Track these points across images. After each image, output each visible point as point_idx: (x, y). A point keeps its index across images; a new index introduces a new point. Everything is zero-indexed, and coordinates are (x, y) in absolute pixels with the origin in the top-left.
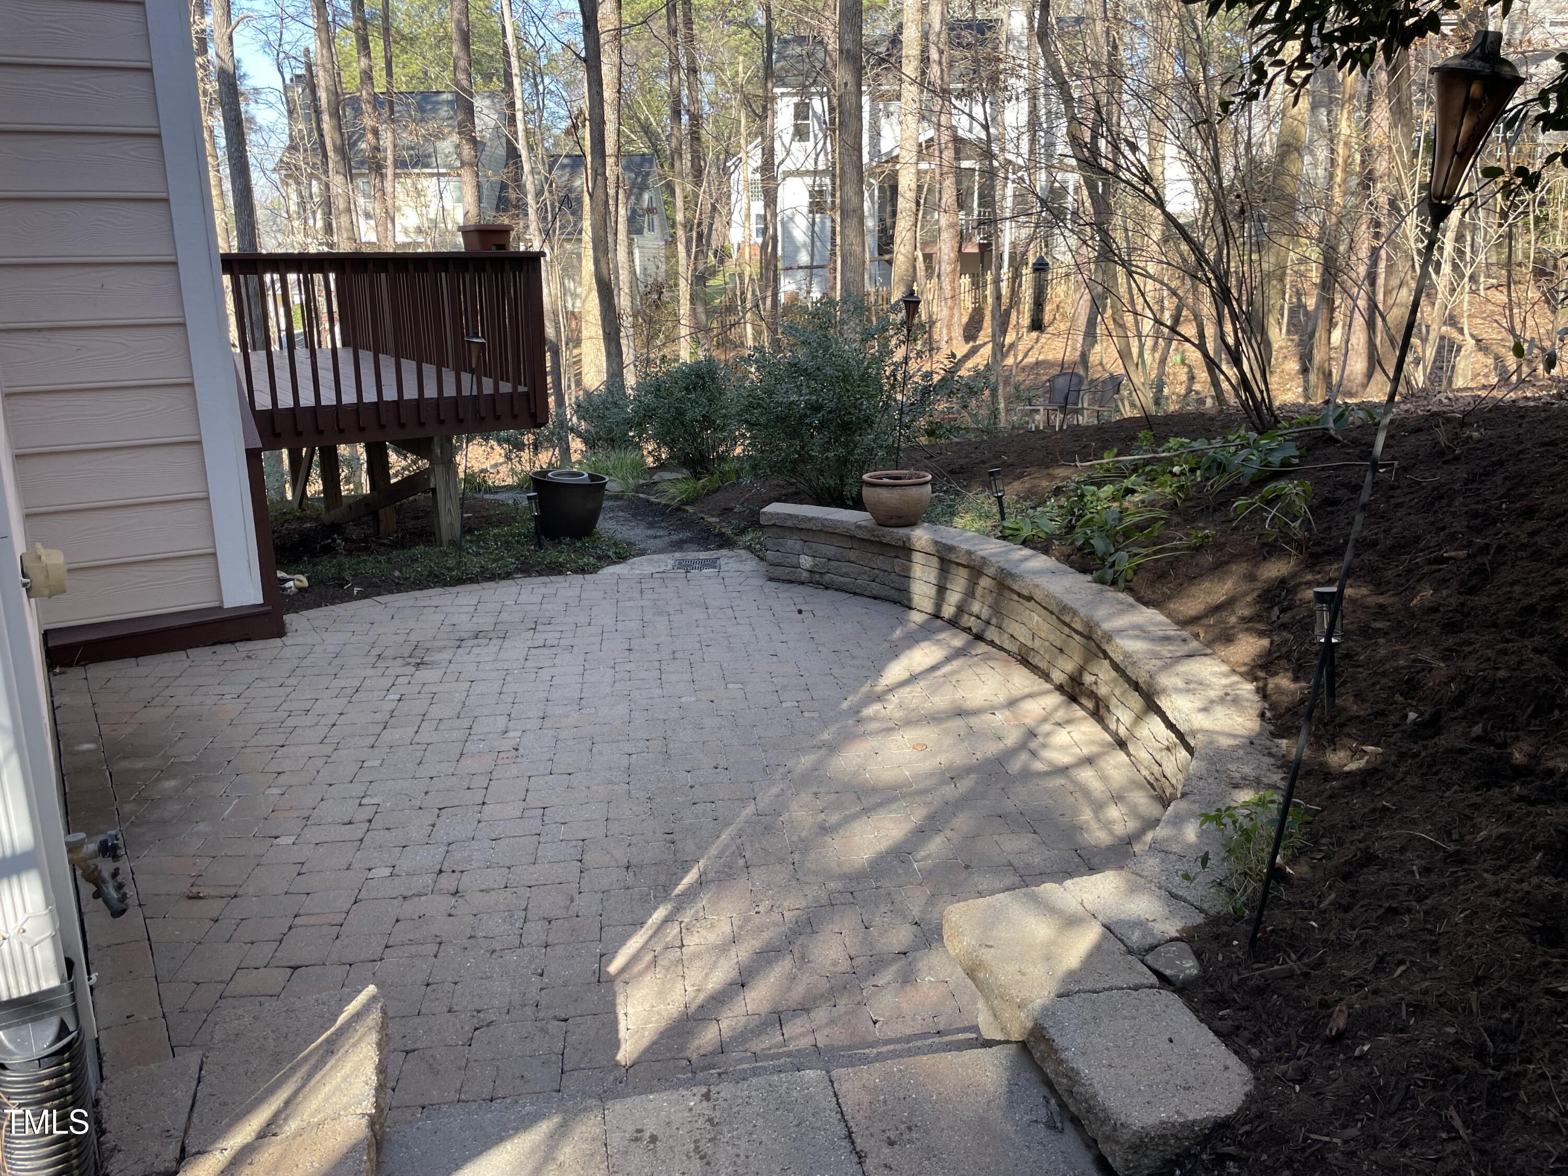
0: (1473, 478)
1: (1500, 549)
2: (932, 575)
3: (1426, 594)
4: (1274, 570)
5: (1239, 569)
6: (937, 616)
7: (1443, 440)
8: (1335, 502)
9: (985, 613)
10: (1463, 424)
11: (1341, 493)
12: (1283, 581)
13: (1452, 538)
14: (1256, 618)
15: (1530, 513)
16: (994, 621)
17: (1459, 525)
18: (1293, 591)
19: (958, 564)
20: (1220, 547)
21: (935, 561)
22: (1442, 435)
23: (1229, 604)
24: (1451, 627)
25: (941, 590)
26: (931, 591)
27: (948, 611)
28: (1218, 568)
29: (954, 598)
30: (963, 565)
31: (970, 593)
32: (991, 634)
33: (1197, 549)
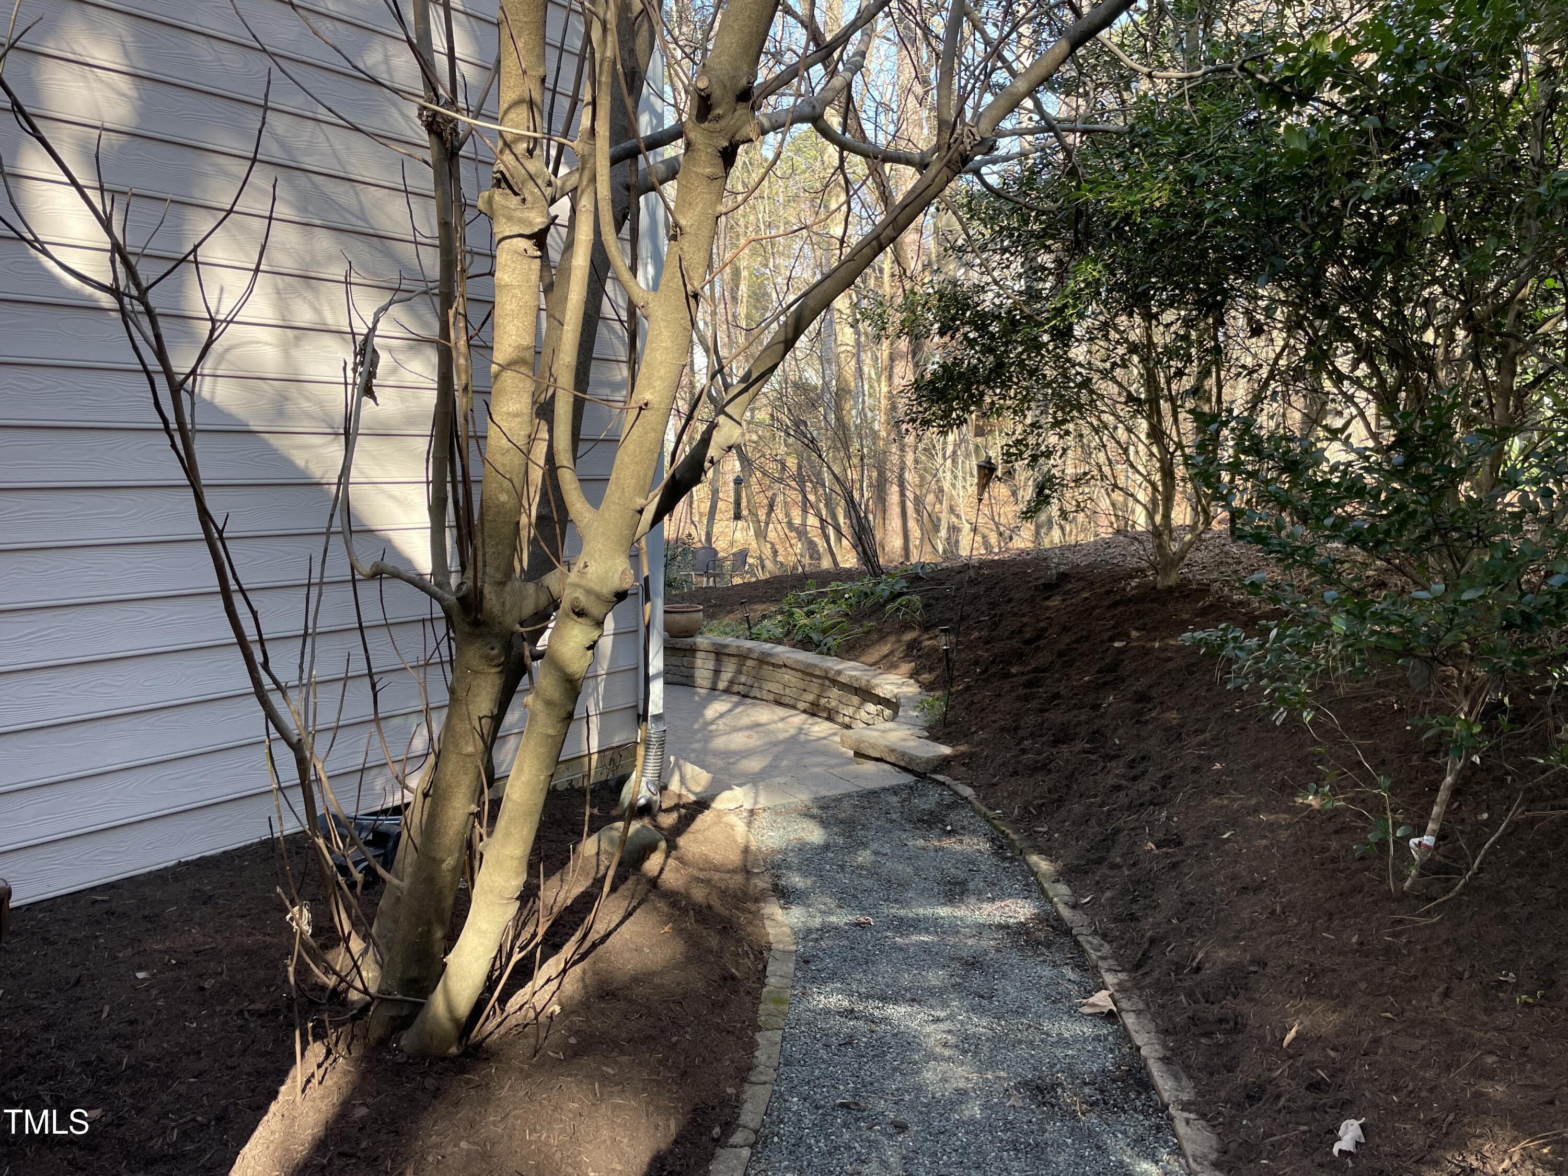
0: (987, 590)
1: (1001, 615)
2: (711, 665)
3: (976, 634)
4: (909, 636)
5: (892, 639)
6: (714, 689)
7: (973, 576)
8: (930, 605)
9: (749, 682)
10: (980, 568)
11: (932, 601)
12: (915, 640)
13: (983, 612)
14: (906, 656)
15: (1010, 601)
16: (756, 685)
17: (984, 608)
18: (920, 643)
19: (729, 655)
20: (880, 630)
21: (712, 656)
22: (972, 573)
23: (892, 653)
24: (987, 643)
25: (717, 672)
26: (709, 674)
27: (722, 685)
28: (882, 638)
29: (726, 676)
30: (733, 655)
31: (739, 672)
32: (755, 692)
33: (868, 633)
